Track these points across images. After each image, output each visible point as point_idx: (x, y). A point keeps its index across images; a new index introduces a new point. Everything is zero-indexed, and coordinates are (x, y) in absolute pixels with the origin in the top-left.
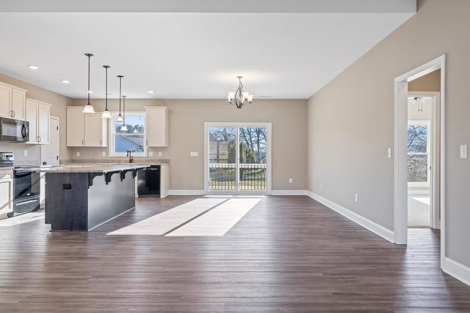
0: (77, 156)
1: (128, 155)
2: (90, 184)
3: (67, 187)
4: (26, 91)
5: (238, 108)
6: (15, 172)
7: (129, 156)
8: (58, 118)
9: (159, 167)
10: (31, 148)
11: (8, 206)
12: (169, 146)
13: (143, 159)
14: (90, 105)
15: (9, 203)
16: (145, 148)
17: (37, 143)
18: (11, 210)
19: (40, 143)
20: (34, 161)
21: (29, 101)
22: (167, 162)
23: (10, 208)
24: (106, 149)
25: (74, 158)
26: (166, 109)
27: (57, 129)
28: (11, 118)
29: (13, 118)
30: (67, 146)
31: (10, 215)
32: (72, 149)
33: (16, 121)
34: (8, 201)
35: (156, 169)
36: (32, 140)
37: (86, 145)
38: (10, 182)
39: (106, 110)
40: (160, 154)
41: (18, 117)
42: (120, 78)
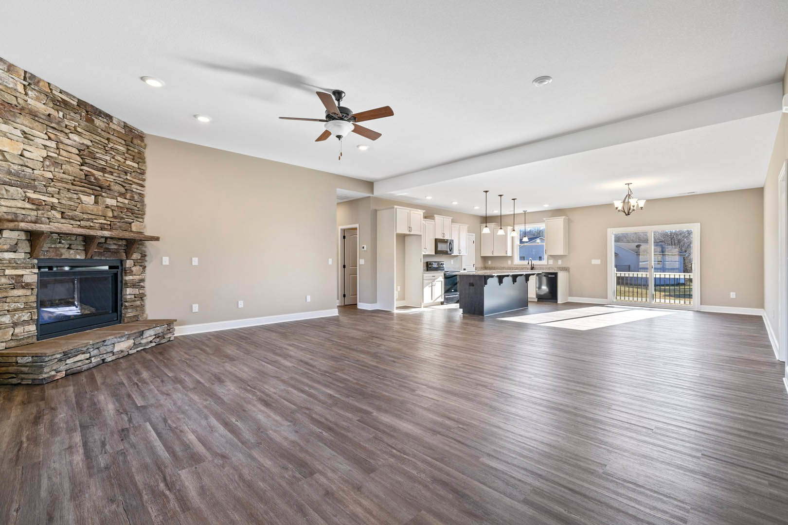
0: (489, 264)
1: (528, 263)
2: (486, 283)
3: (472, 285)
4: (451, 218)
5: (626, 215)
6: (445, 274)
7: (530, 264)
8: (474, 234)
9: (556, 274)
10: (455, 258)
11: (441, 297)
12: (569, 253)
13: (545, 267)
15: (442, 295)
16: (545, 257)
17: (459, 254)
18: (443, 300)
19: (461, 255)
20: (457, 268)
21: (454, 225)
22: (566, 270)
23: (442, 298)
24: (511, 258)
25: (487, 266)
26: (564, 219)
27: (474, 243)
28: (442, 238)
29: (444, 238)
30: (482, 255)
31: (442, 303)
32: (485, 259)
33: (445, 240)
34: (441, 294)
35: (554, 276)
36: (455, 253)
37: (495, 255)
38: (442, 282)
39: (501, 228)
40: (560, 262)
41: (447, 237)
42: (513, 201)
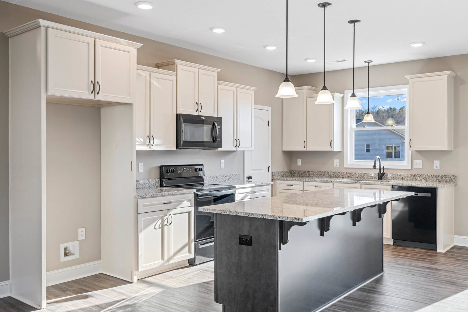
0: (298, 165)
1: (375, 167)
2: (284, 240)
3: (245, 241)
4: (219, 70)
6: (197, 196)
7: (378, 167)
8: (269, 108)
9: (433, 191)
10: (230, 157)
11: (187, 248)
13: (404, 173)
14: (288, 81)
15: (189, 244)
16: (407, 152)
17: (235, 149)
18: (192, 256)
19: (239, 149)
20: (234, 175)
21: (224, 86)
22: (451, 181)
23: (190, 252)
24: (340, 154)
25: (294, 169)
26: (449, 76)
27: (269, 125)
28: (196, 114)
29: (200, 114)
30: (283, 150)
31: (192, 263)
32: (290, 155)
33: (202, 118)
34: (187, 241)
35: (429, 195)
36: (227, 144)
37: (310, 148)
38: (190, 213)
39: (325, 88)
40: (437, 164)
41: (206, 112)
